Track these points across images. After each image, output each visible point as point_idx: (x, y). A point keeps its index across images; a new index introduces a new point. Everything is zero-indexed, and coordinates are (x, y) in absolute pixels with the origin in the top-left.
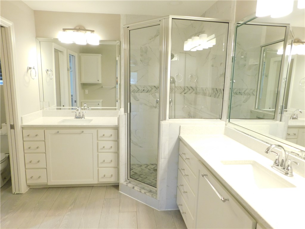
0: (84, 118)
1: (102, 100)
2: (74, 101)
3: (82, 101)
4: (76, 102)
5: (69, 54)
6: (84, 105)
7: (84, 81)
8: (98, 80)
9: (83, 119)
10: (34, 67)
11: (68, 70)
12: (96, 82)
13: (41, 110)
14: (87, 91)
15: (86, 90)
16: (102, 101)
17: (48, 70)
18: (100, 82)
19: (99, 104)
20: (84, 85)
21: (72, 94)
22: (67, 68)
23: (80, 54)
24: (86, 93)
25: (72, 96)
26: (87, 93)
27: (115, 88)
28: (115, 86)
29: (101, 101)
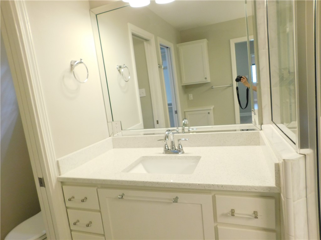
0: (183, 153)
1: (213, 106)
2: (174, 112)
3: (185, 110)
4: (176, 112)
5: (161, 45)
6: (183, 122)
7: (186, 82)
8: (206, 78)
9: (180, 155)
10: (81, 60)
11: (159, 67)
12: (204, 81)
13: (111, 137)
14: (191, 96)
15: (189, 95)
16: (214, 108)
17: (120, 67)
18: (209, 80)
19: (209, 113)
20: (187, 88)
21: (170, 102)
22: (159, 65)
23: (178, 45)
24: (190, 99)
25: (170, 105)
26: (192, 99)
27: (231, 88)
28: (231, 83)
29: (212, 108)
